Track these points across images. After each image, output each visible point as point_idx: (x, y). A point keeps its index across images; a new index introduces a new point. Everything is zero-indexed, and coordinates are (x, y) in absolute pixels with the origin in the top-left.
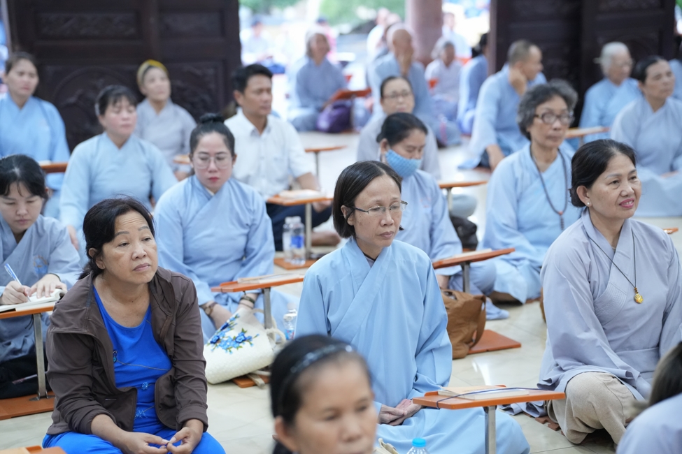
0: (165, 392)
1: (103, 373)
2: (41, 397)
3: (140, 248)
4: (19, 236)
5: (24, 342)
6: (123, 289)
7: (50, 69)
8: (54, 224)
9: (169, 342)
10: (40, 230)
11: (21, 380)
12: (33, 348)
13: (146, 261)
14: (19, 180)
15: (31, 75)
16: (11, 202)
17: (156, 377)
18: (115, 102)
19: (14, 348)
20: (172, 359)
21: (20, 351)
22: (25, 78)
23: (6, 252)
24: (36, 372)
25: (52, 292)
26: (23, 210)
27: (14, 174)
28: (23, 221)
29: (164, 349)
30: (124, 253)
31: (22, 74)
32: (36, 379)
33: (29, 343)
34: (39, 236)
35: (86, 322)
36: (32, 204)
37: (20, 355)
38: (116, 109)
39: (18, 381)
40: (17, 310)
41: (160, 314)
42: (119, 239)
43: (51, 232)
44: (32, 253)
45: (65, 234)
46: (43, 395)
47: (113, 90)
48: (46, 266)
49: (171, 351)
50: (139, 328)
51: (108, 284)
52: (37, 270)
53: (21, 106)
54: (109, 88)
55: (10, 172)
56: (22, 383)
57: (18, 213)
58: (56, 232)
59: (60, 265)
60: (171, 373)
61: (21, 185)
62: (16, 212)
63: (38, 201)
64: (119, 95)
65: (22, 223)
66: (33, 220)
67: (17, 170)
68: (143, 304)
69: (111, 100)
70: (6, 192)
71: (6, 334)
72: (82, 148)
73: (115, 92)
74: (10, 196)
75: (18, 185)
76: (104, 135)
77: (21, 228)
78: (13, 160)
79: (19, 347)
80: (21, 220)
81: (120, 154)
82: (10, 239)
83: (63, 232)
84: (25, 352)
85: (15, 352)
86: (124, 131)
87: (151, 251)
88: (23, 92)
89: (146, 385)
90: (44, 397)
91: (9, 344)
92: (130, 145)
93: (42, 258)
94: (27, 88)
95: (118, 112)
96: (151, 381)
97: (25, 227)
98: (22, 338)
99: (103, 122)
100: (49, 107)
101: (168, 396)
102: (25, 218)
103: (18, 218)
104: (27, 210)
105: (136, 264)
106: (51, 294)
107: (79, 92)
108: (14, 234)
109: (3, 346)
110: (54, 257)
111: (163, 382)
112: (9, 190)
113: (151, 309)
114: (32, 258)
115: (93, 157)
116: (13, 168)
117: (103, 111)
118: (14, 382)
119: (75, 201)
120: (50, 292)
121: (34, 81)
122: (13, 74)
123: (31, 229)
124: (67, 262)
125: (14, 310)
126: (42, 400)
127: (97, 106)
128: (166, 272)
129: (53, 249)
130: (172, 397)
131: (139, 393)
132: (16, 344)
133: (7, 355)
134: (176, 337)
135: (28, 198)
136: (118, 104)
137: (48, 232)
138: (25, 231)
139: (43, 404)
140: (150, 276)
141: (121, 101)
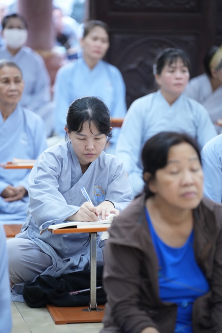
0: (203, 312)
1: (149, 285)
2: (92, 309)
3: (188, 177)
4: (85, 167)
5: (81, 260)
6: (171, 212)
7: (117, 37)
8: (113, 159)
9: (208, 266)
10: (102, 165)
11: (76, 292)
12: (88, 266)
13: (193, 189)
14: (91, 119)
15: (103, 41)
16: (82, 137)
17: (195, 297)
18: (171, 63)
19: (72, 264)
20: (210, 282)
21: (77, 267)
22: (98, 43)
23: (74, 180)
24: (89, 287)
25: (107, 216)
26: (91, 144)
27: (87, 113)
28: (90, 155)
29: (204, 271)
30: (174, 180)
31: (95, 39)
32: (89, 293)
33: (85, 261)
34: (101, 169)
35: (137, 237)
36: (99, 141)
37: (77, 271)
38: (171, 69)
39: (74, 293)
40: (79, 227)
41: (202, 239)
42: (172, 167)
43: (111, 166)
44: (93, 183)
45: (121, 169)
46: (94, 307)
47: (171, 51)
48: (103, 195)
49: (209, 274)
50: (181, 250)
51: (157, 206)
52: (96, 198)
53: (92, 67)
54: (167, 50)
55: (84, 111)
56: (77, 295)
57: (87, 148)
58: (114, 167)
59: (115, 195)
60: (209, 295)
61: (92, 124)
62: (86, 147)
63: (104, 138)
64: (175, 56)
65: (89, 156)
66: (97, 155)
67: (89, 111)
68: (187, 228)
69: (168, 60)
70: (79, 129)
71: (66, 252)
72: (138, 103)
73: (172, 54)
74: (81, 133)
75: (90, 124)
76: (159, 93)
77: (87, 161)
78: (87, 101)
79: (76, 263)
80: (88, 154)
81: (171, 110)
82: (78, 169)
83: (120, 167)
84: (81, 268)
85: (73, 267)
86: (176, 89)
87: (198, 180)
88: (95, 55)
89: (185, 303)
90: (94, 309)
91: (69, 260)
92: (180, 102)
93: (101, 188)
94: (98, 52)
95: (172, 72)
96: (190, 300)
97: (91, 160)
98: (79, 256)
99: (159, 81)
100: (114, 71)
101: (205, 317)
102: (92, 152)
103: (86, 152)
104: (94, 146)
105: (184, 190)
106: (107, 218)
107: (140, 59)
108: (81, 165)
109: (63, 262)
110: (111, 188)
111: (201, 303)
112: (82, 127)
113: (194, 234)
114: (93, 187)
115: (147, 111)
116: (86, 108)
117: (159, 71)
118: (71, 293)
119: (128, 148)
120: (106, 216)
121: (105, 46)
122: (89, 39)
123: (95, 162)
124: (121, 193)
125: (75, 227)
126: (93, 312)
127: (155, 67)
128: (210, 202)
129: (111, 181)
130: (209, 318)
131: (179, 310)
132: (74, 260)
133: (67, 269)
134: (215, 262)
135: (96, 135)
136: (174, 65)
137: (108, 166)
138: (90, 163)
139: (93, 315)
140: (195, 203)
141: (176, 62)
